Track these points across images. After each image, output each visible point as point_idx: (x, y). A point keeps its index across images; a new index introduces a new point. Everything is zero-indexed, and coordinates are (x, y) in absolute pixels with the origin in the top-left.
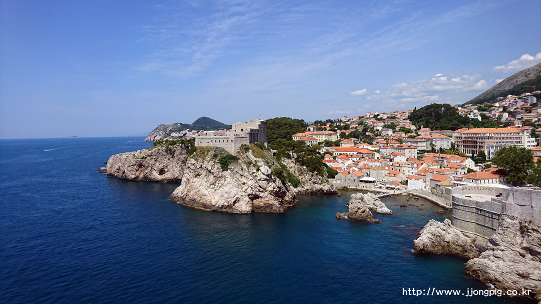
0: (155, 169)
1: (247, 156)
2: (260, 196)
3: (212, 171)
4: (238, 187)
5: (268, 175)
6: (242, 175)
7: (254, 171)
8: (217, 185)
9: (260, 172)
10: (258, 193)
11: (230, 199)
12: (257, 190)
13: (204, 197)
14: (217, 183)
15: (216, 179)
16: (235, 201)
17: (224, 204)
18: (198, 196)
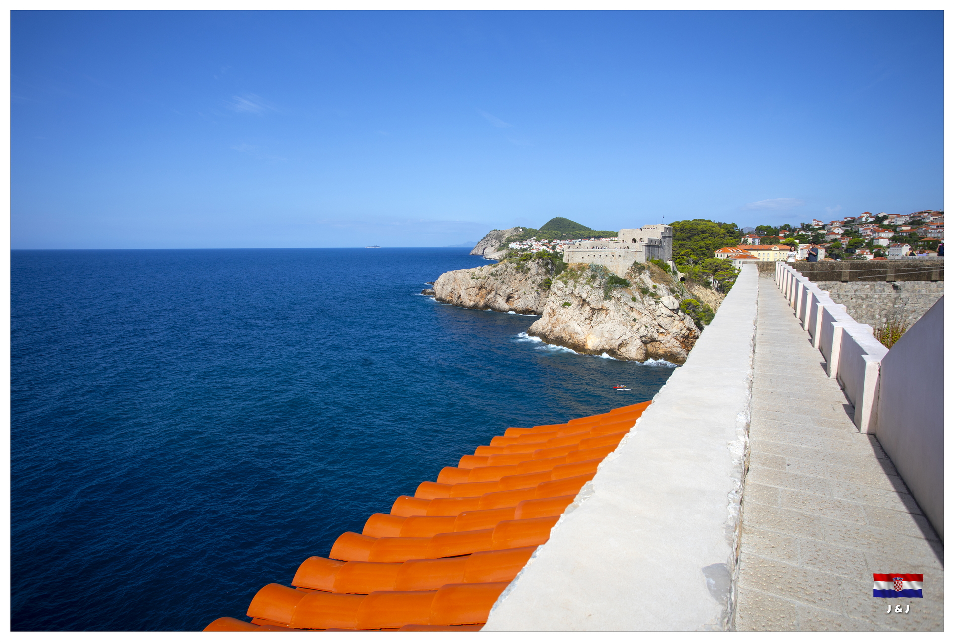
0: (501, 294)
1: (640, 279)
2: (659, 339)
3: (588, 300)
5: (673, 310)
6: (632, 308)
7: (653, 302)
8: (594, 319)
9: (661, 305)
10: (656, 335)
11: (613, 341)
12: (655, 331)
13: (576, 335)
14: (594, 317)
15: (593, 311)
16: (620, 344)
17: (604, 347)
18: (567, 333)
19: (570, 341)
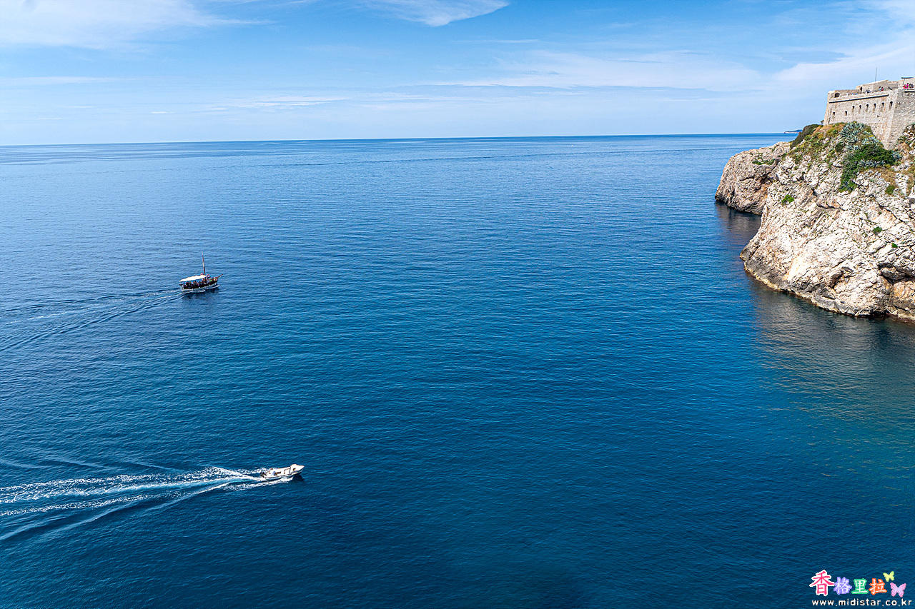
3: (816, 190)
4: (858, 240)
6: (882, 207)
11: (826, 269)
13: (781, 254)
14: (817, 223)
15: (818, 212)
16: (836, 275)
17: (811, 278)
18: (771, 251)
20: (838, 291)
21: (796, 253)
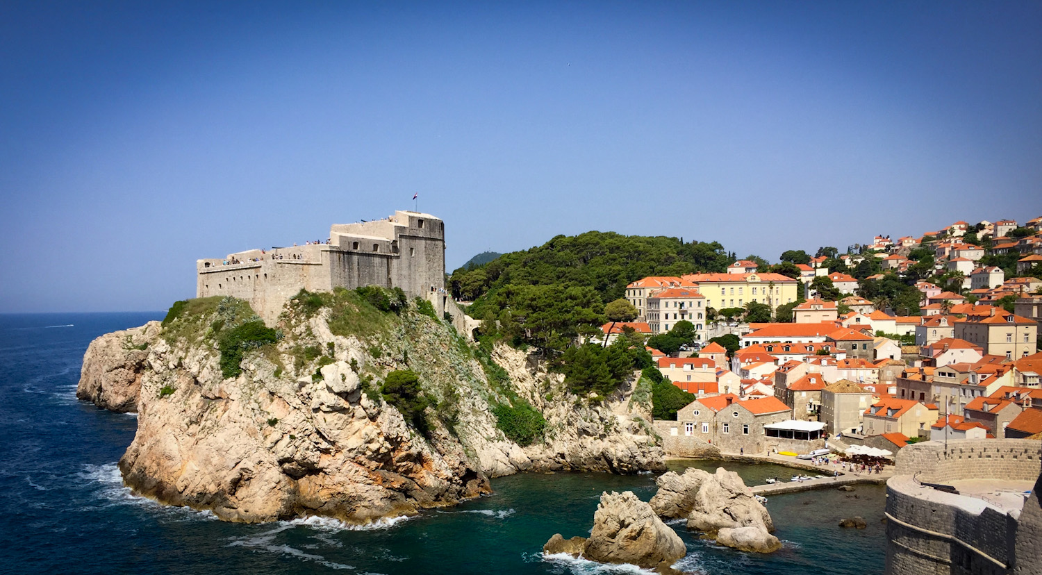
2: (321, 465)
3: (199, 378)
4: (252, 434)
5: (344, 395)
6: (273, 395)
7: (308, 379)
8: (203, 423)
9: (322, 384)
10: (313, 457)
11: (224, 473)
12: (311, 447)
13: (167, 461)
14: (204, 418)
15: (204, 405)
16: (235, 479)
17: (207, 487)
18: (154, 458)
19: (156, 476)
20: (240, 498)
21: (185, 457)
